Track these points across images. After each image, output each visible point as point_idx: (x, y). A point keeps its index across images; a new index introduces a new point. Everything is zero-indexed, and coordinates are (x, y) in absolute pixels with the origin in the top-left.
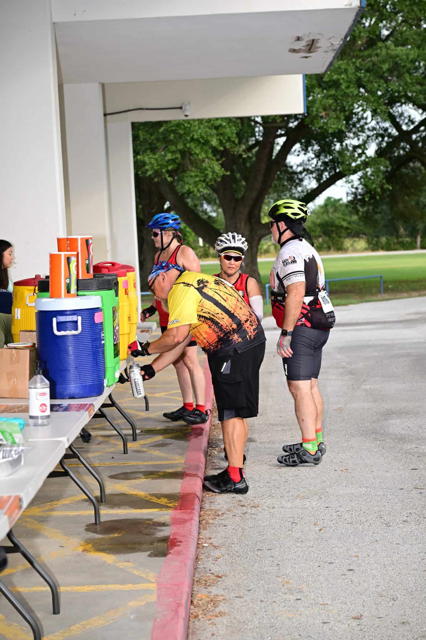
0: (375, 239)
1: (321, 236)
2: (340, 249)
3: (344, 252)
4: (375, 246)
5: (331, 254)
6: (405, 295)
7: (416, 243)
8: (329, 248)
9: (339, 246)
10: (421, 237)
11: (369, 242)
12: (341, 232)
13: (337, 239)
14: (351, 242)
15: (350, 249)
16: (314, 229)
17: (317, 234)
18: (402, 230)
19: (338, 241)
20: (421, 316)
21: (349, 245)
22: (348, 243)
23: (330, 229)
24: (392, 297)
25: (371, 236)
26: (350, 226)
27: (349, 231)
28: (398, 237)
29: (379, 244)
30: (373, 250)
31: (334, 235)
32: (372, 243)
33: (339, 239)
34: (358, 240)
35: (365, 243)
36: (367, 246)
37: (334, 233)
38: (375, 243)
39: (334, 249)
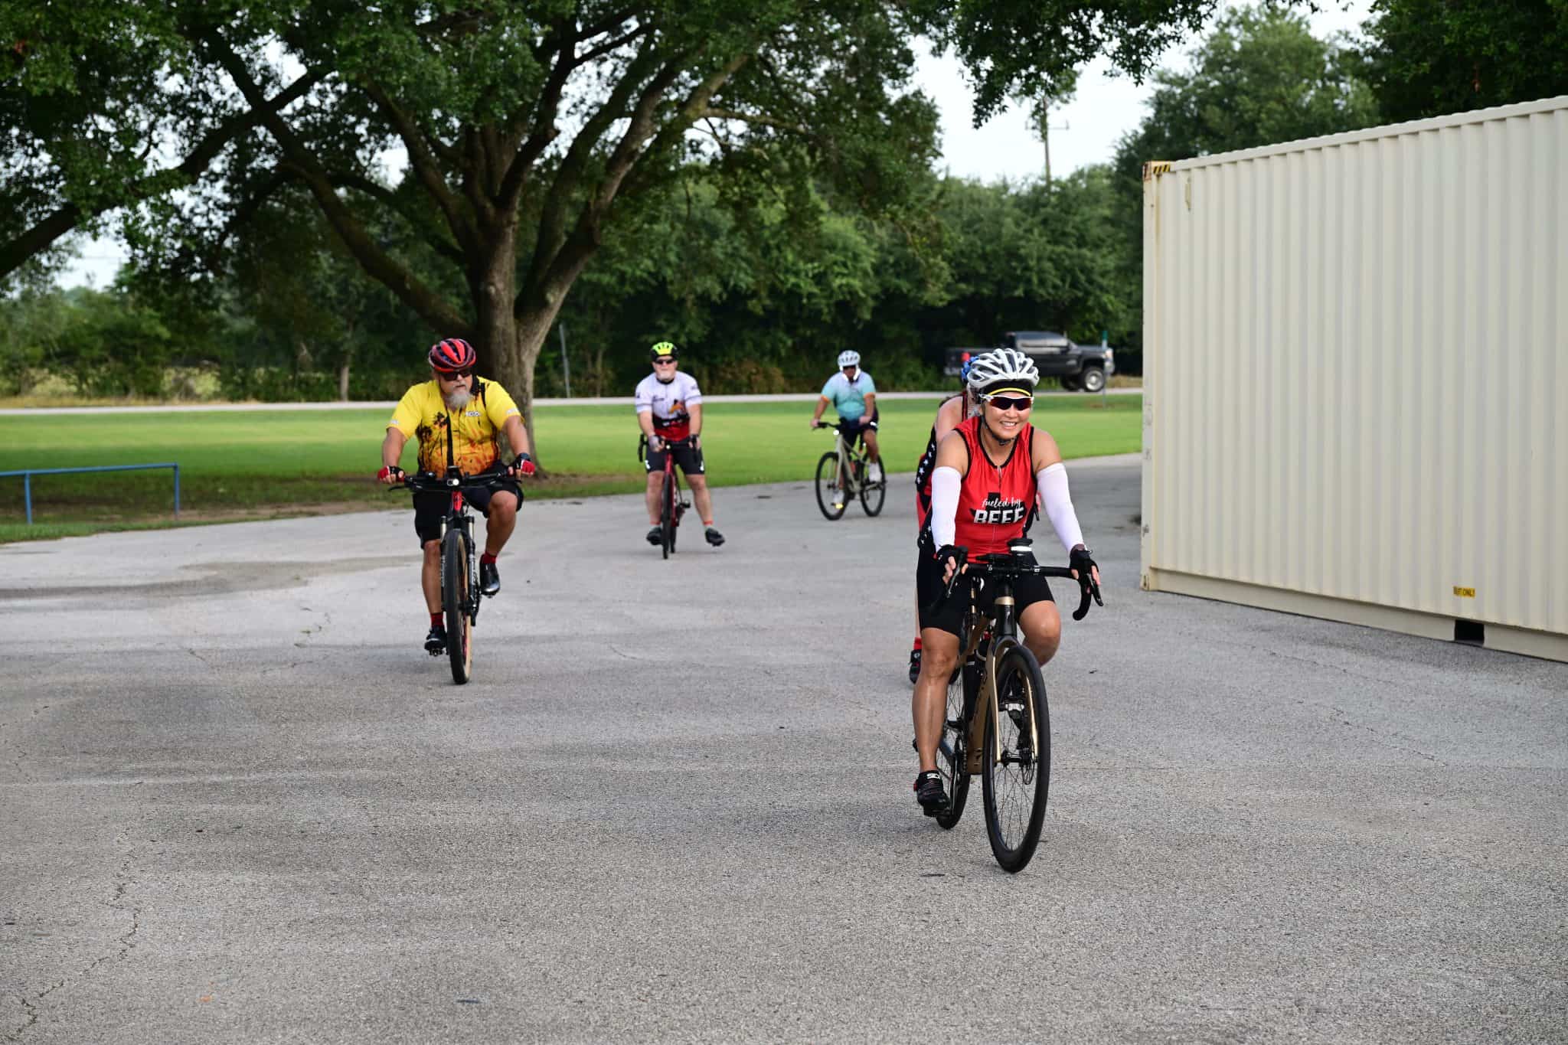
0: (240, 371)
1: (106, 360)
2: (152, 392)
3: (160, 401)
4: (237, 389)
5: (128, 405)
6: (243, 512)
7: (338, 383)
8: (124, 391)
9: (148, 387)
10: (351, 371)
11: (224, 379)
12: (155, 352)
13: (144, 367)
14: (181, 376)
16: (87, 340)
17: (96, 353)
18: (305, 352)
19: (149, 373)
20: (215, 573)
22: (169, 377)
23: (129, 342)
24: (204, 519)
25: (231, 364)
27: (177, 349)
28: (294, 367)
29: (249, 385)
30: (233, 398)
31: (138, 358)
32: (232, 382)
33: (149, 369)
34: (196, 371)
35: (213, 379)
36: (218, 389)
37: (139, 353)
38: (239, 381)
39: (139, 393)
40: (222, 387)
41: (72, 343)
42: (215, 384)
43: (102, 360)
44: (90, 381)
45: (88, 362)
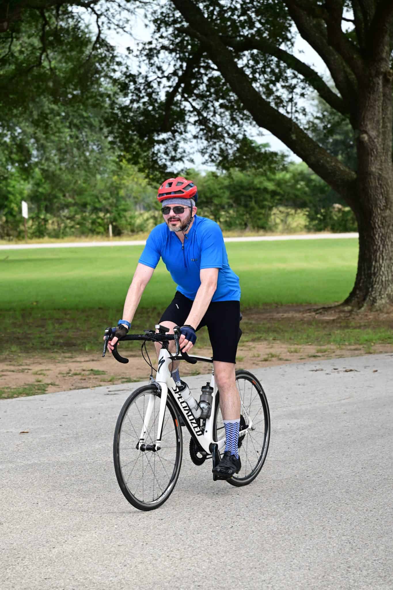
0: (322, 211)
2: (263, 227)
4: (320, 224)
8: (244, 226)
9: (260, 223)
11: (311, 218)
12: (265, 200)
13: (257, 209)
14: (282, 216)
15: (280, 227)
16: (219, 192)
17: (225, 201)
19: (261, 213)
21: (278, 221)
23: (245, 193)
25: (315, 207)
26: (278, 190)
27: (278, 196)
29: (328, 220)
30: (319, 229)
31: (253, 204)
32: (317, 218)
33: (260, 211)
34: (293, 211)
35: (305, 217)
36: (307, 224)
37: (253, 200)
38: (322, 218)
39: (254, 227)
40: (309, 222)
41: (208, 195)
42: (305, 220)
43: (231, 206)
44: (222, 220)
45: (219, 207)
